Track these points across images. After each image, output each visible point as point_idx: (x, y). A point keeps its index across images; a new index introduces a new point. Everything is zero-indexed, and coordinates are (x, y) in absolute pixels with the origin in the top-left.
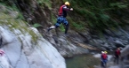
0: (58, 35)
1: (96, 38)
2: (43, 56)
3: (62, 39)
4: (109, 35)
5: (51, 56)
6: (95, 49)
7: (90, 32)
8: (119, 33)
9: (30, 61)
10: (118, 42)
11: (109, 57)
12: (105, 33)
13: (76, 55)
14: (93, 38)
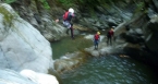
0: (41, 14)
1: (87, 17)
2: (21, 41)
3: (46, 19)
4: (101, 13)
5: (32, 40)
6: (86, 29)
7: (80, 9)
8: (112, 11)
9: (5, 48)
10: (110, 20)
11: (102, 37)
12: (96, 10)
13: (64, 38)
14: (83, 16)
